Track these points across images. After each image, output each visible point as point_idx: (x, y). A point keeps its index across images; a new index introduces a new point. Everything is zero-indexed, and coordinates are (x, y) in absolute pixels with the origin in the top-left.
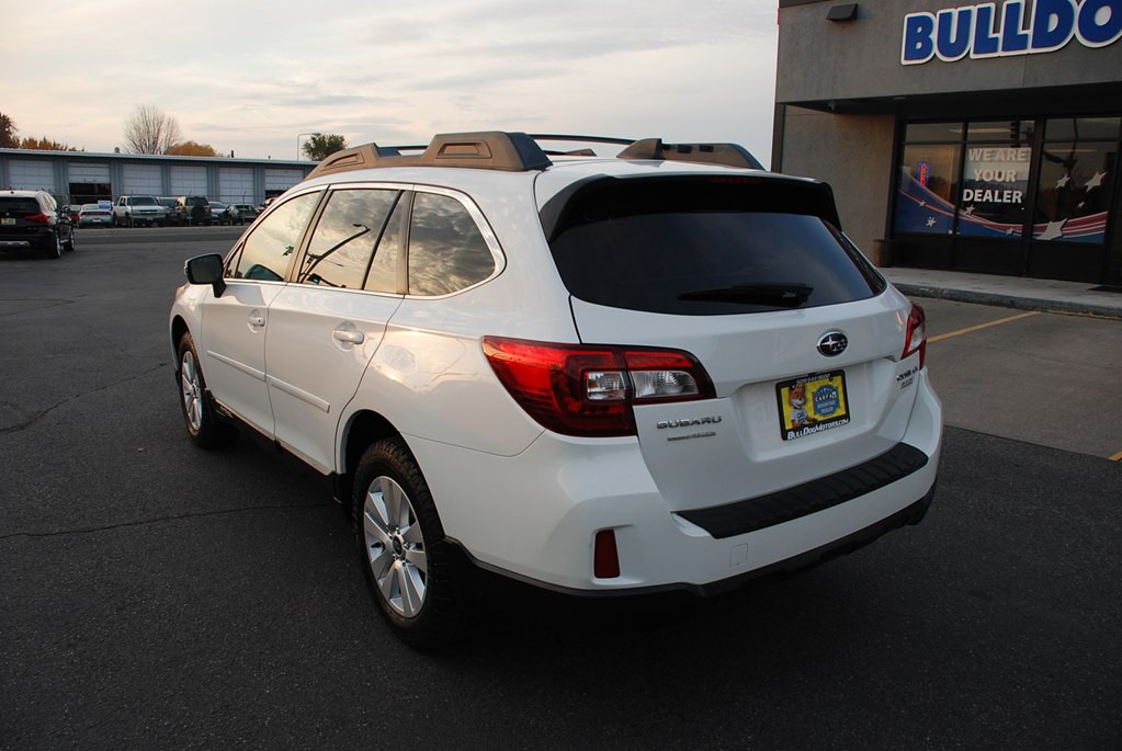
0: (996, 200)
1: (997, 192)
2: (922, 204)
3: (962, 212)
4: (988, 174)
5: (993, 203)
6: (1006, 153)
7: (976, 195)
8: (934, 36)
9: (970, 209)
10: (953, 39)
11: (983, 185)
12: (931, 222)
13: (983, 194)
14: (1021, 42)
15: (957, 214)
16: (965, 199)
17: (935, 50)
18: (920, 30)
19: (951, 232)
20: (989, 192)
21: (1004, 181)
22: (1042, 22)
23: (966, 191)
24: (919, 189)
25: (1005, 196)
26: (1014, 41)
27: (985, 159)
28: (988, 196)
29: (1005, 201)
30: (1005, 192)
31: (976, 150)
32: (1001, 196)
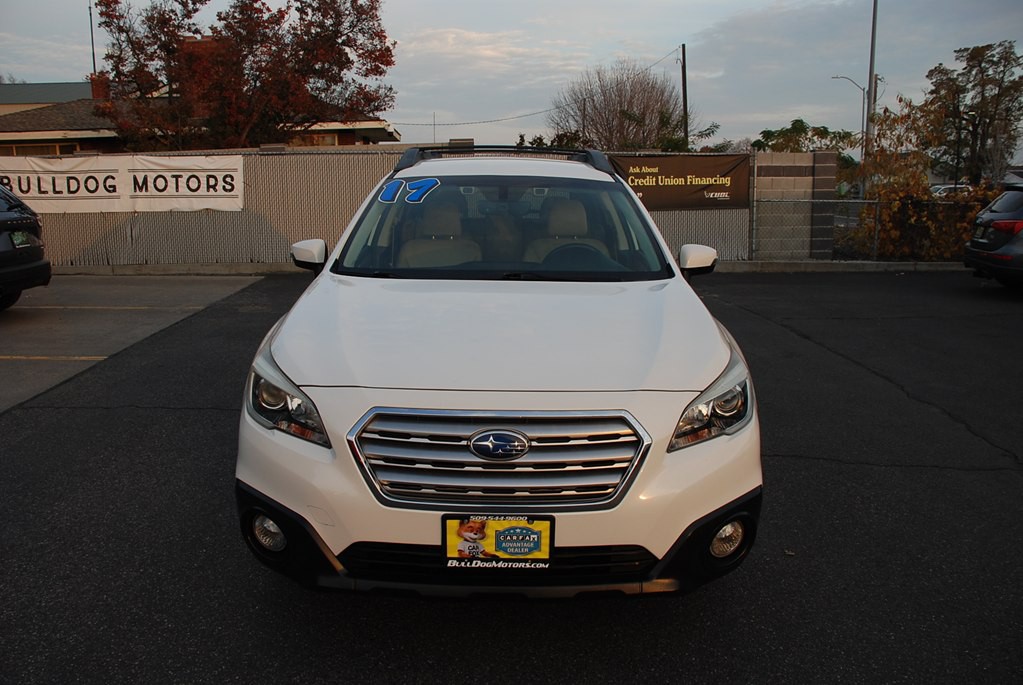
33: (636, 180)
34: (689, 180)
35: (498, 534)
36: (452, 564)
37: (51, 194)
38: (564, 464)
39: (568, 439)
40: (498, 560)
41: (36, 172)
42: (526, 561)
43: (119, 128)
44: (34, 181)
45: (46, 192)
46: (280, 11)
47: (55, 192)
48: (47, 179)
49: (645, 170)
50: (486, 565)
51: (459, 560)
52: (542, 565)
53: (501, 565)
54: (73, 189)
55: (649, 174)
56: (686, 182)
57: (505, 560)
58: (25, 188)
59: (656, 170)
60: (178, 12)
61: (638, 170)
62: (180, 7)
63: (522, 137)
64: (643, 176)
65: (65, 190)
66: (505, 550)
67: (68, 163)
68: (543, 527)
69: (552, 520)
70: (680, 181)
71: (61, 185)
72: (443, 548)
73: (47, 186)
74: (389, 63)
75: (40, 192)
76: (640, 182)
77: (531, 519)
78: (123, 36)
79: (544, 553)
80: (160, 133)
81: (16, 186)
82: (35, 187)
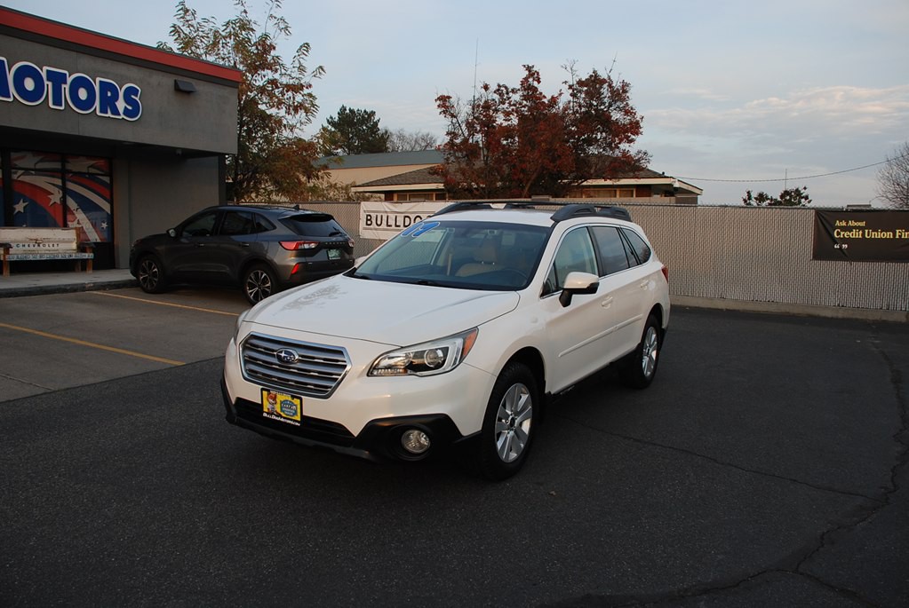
33: (842, 233)
34: (898, 234)
35: (281, 402)
36: (265, 415)
37: (393, 227)
38: (310, 371)
39: (314, 358)
40: (282, 417)
41: (386, 212)
42: (291, 420)
43: (446, 184)
44: (384, 218)
45: (390, 226)
46: (553, 97)
47: (396, 226)
48: (392, 216)
49: (851, 223)
50: (277, 418)
51: (268, 413)
52: (297, 424)
53: (282, 420)
54: (406, 224)
55: (855, 227)
56: (894, 235)
57: (284, 418)
58: (379, 223)
59: (863, 224)
60: (497, 100)
61: (844, 224)
62: (498, 96)
63: (749, 193)
64: (850, 229)
65: (402, 225)
66: (283, 412)
67: (405, 207)
68: (297, 402)
69: (301, 400)
70: (889, 235)
71: (400, 222)
72: (261, 405)
73: (392, 222)
74: (637, 133)
75: (388, 225)
76: (846, 234)
77: (293, 397)
78: (455, 120)
79: (298, 418)
80: (476, 186)
81: (374, 221)
82: (384, 222)
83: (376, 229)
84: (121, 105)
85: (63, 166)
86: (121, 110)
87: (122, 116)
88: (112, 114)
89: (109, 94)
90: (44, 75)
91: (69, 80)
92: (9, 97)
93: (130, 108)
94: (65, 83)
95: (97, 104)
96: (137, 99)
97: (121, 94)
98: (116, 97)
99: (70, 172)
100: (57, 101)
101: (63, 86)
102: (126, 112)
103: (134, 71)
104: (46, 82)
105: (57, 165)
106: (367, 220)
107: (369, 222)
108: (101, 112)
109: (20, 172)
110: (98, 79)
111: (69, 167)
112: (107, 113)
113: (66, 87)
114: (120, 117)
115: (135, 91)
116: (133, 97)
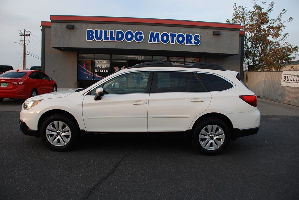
0: (103, 72)
1: (103, 70)
2: (85, 73)
3: (95, 75)
4: (100, 66)
5: (102, 72)
6: (104, 61)
7: (98, 71)
8: (94, 35)
9: (97, 74)
10: (99, 36)
11: (99, 68)
12: (87, 77)
13: (100, 70)
14: (114, 39)
15: (94, 75)
16: (95, 72)
17: (95, 38)
18: (91, 33)
19: (93, 79)
20: (101, 70)
21: (104, 68)
22: (118, 36)
23: (95, 70)
24: (84, 69)
25: (105, 71)
26: (112, 39)
27: (99, 63)
28: (101, 71)
29: (105, 72)
30: (105, 70)
31: (97, 61)
32: (104, 71)
41: (291, 75)
44: (290, 78)
45: (292, 81)
47: (294, 81)
48: (293, 77)
54: (298, 80)
58: (288, 80)
65: (296, 81)
67: (298, 73)
71: (295, 79)
73: (292, 79)
81: (286, 79)
82: (290, 79)
83: (287, 82)
84: (193, 41)
85: (185, 60)
86: (193, 42)
87: (193, 44)
88: (190, 44)
89: (189, 38)
90: (169, 35)
91: (177, 35)
92: (159, 42)
93: (196, 41)
94: (175, 36)
95: (185, 41)
96: (199, 39)
97: (193, 38)
98: (191, 38)
99: (187, 62)
100: (173, 42)
101: (175, 37)
102: (195, 43)
103: (198, 30)
104: (170, 37)
105: (183, 60)
106: (284, 78)
107: (285, 79)
108: (186, 43)
109: (172, 62)
110: (186, 34)
111: (186, 60)
112: (188, 44)
113: (176, 38)
114: (193, 45)
115: (198, 36)
116: (197, 38)
